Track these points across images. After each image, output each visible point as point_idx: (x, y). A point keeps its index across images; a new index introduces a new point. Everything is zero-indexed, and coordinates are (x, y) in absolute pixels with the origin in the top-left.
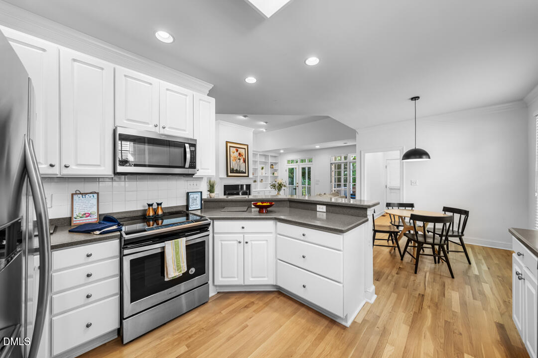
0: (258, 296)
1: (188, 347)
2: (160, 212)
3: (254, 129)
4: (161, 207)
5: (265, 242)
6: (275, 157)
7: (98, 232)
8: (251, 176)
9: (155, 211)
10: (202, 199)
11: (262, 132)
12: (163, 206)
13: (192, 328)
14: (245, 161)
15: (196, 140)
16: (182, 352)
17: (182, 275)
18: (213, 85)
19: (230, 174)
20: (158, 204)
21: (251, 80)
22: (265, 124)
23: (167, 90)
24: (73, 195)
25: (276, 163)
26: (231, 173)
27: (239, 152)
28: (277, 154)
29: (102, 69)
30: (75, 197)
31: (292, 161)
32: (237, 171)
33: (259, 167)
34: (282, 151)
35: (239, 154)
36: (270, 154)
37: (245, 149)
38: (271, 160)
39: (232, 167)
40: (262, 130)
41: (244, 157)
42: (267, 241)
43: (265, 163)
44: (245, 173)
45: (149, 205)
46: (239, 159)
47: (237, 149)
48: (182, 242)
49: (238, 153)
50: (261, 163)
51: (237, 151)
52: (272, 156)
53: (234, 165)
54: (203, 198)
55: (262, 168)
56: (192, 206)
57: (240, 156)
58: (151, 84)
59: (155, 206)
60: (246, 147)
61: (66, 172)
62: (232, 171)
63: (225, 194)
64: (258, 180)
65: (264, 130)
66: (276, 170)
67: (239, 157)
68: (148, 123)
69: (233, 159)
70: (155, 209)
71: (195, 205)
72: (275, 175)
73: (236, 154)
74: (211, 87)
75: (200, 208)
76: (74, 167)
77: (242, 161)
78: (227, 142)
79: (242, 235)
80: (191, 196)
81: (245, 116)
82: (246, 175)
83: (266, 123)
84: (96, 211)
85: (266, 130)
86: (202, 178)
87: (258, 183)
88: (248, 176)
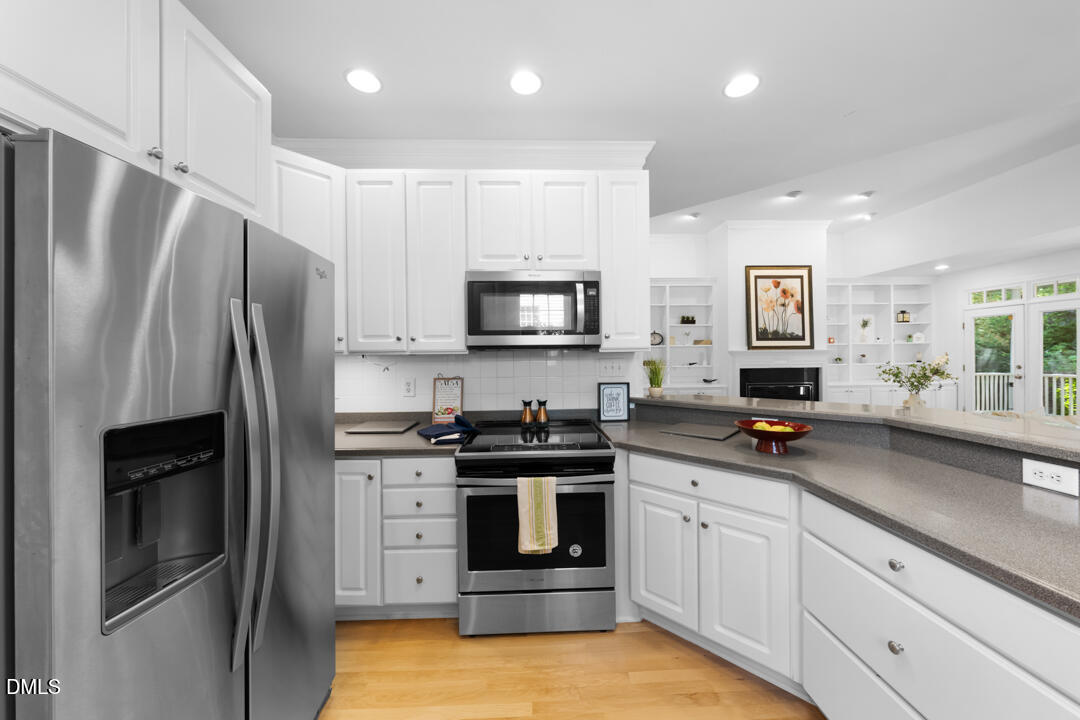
0: (742, 687)
1: (535, 711)
2: (543, 419)
3: (829, 222)
4: (545, 409)
5: (759, 541)
6: (916, 287)
7: (433, 441)
8: (821, 344)
9: (535, 416)
10: (630, 400)
11: (861, 223)
12: (549, 407)
13: (559, 673)
14: (800, 309)
15: (599, 273)
16: (519, 714)
17: (550, 551)
18: (654, 143)
19: (755, 343)
20: (542, 404)
21: (742, 85)
22: (865, 198)
23: (546, 184)
24: (435, 380)
25: (919, 307)
26: (758, 339)
27: (781, 287)
28: (923, 279)
29: (450, 183)
30: (438, 383)
31: (993, 294)
32: (776, 336)
33: (854, 321)
34: (942, 267)
35: (784, 292)
36: (893, 282)
37: (801, 277)
38: (896, 300)
39: (761, 325)
40: (859, 216)
41: (799, 298)
42: (767, 538)
43: (876, 309)
44: (802, 338)
45: (527, 404)
46: (783, 305)
47: (777, 281)
48: (551, 485)
49: (779, 290)
50: (858, 309)
51: (777, 285)
52: (898, 287)
53: (769, 320)
54: (631, 396)
55: (865, 324)
56: (608, 411)
57: (786, 297)
58: (518, 183)
59: (535, 406)
60: (804, 273)
61: (414, 348)
62: (763, 335)
63: (743, 394)
64: (851, 355)
65: (868, 218)
66: (920, 328)
67: (782, 300)
68: (514, 257)
69: (765, 306)
70: (535, 411)
71: (615, 409)
72: (915, 341)
73: (775, 293)
74: (650, 149)
75: (625, 417)
76: (422, 340)
77: (791, 308)
78: (748, 268)
79: (694, 502)
80: (607, 391)
81: (793, 194)
82: (807, 342)
83: (868, 194)
84: (459, 406)
85: (873, 214)
86: (633, 353)
87: (851, 365)
88: (812, 346)
